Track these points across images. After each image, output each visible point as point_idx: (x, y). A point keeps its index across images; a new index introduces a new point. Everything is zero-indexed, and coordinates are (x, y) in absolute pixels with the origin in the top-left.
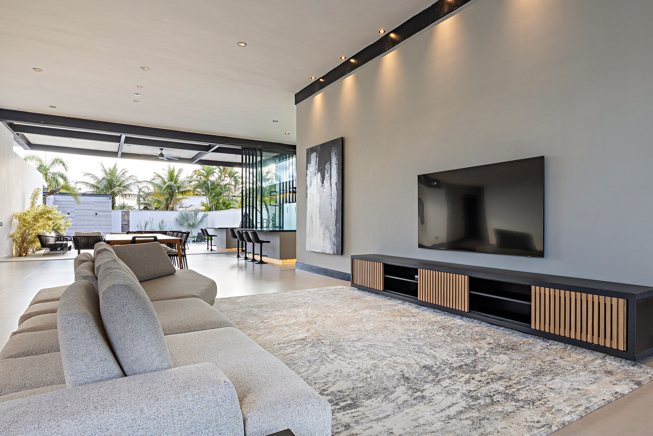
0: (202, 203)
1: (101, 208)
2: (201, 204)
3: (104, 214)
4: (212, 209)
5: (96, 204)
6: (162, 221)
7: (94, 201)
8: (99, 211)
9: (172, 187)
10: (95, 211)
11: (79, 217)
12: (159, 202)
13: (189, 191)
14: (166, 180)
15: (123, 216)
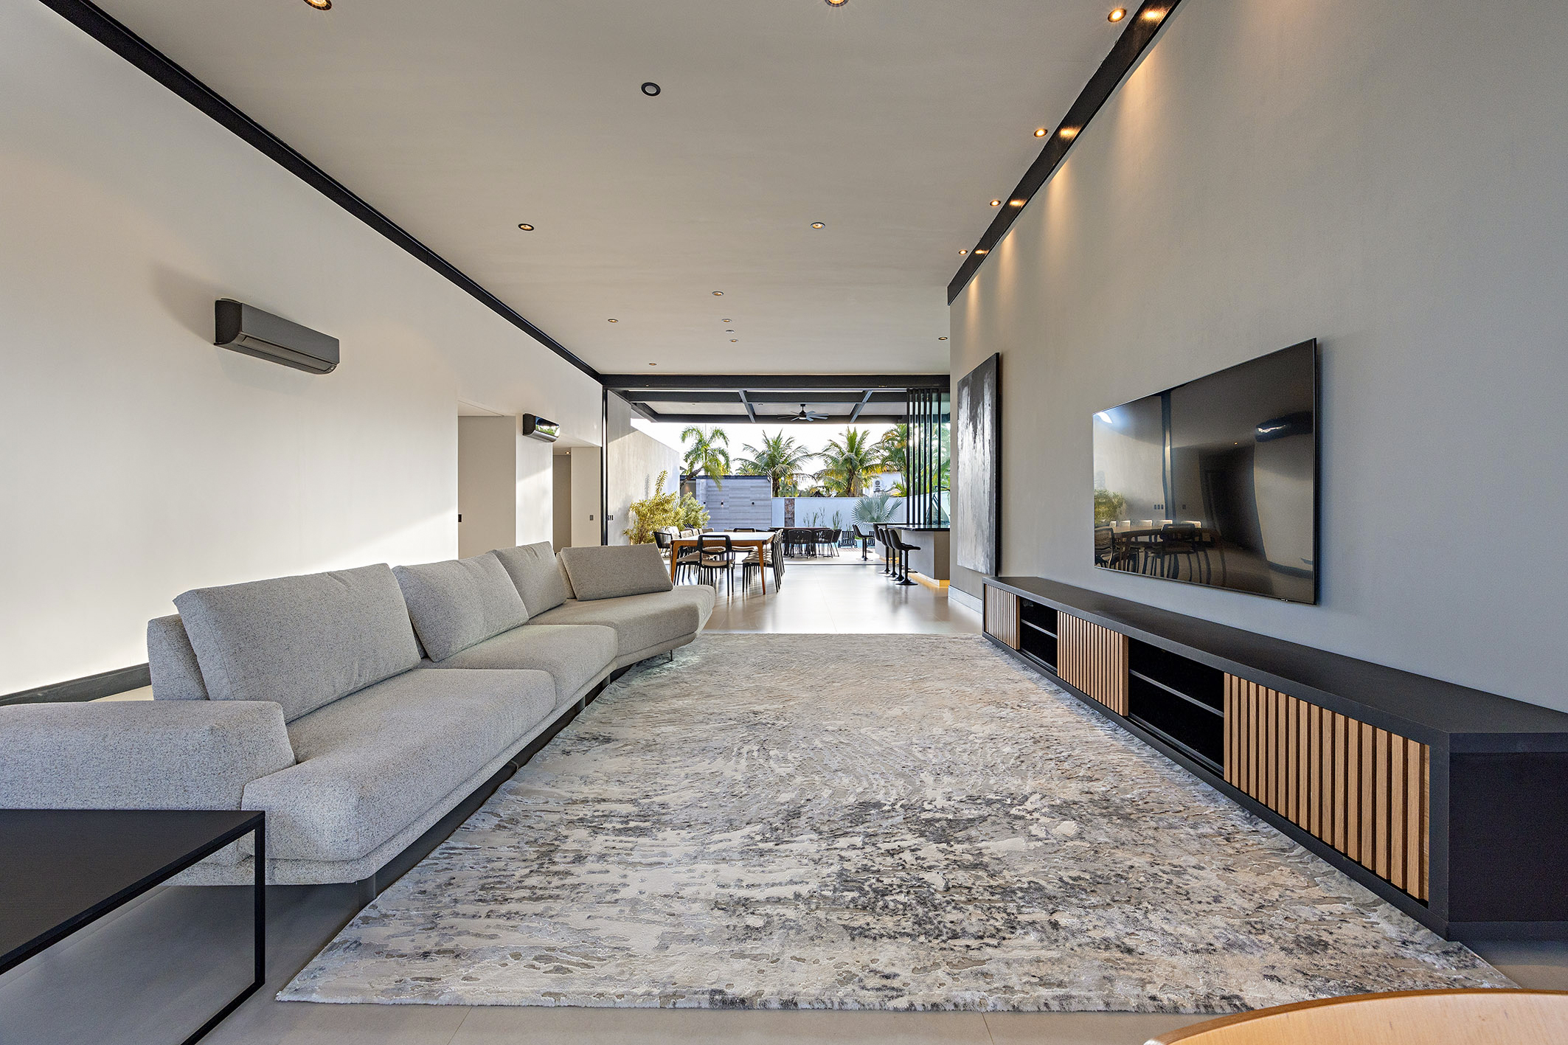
0: (894, 483)
1: (758, 495)
3: (762, 503)
5: (752, 489)
6: (837, 513)
7: (750, 485)
8: (757, 500)
9: (853, 461)
10: (751, 500)
11: (733, 508)
12: (838, 484)
13: (877, 466)
14: (845, 451)
15: (786, 505)
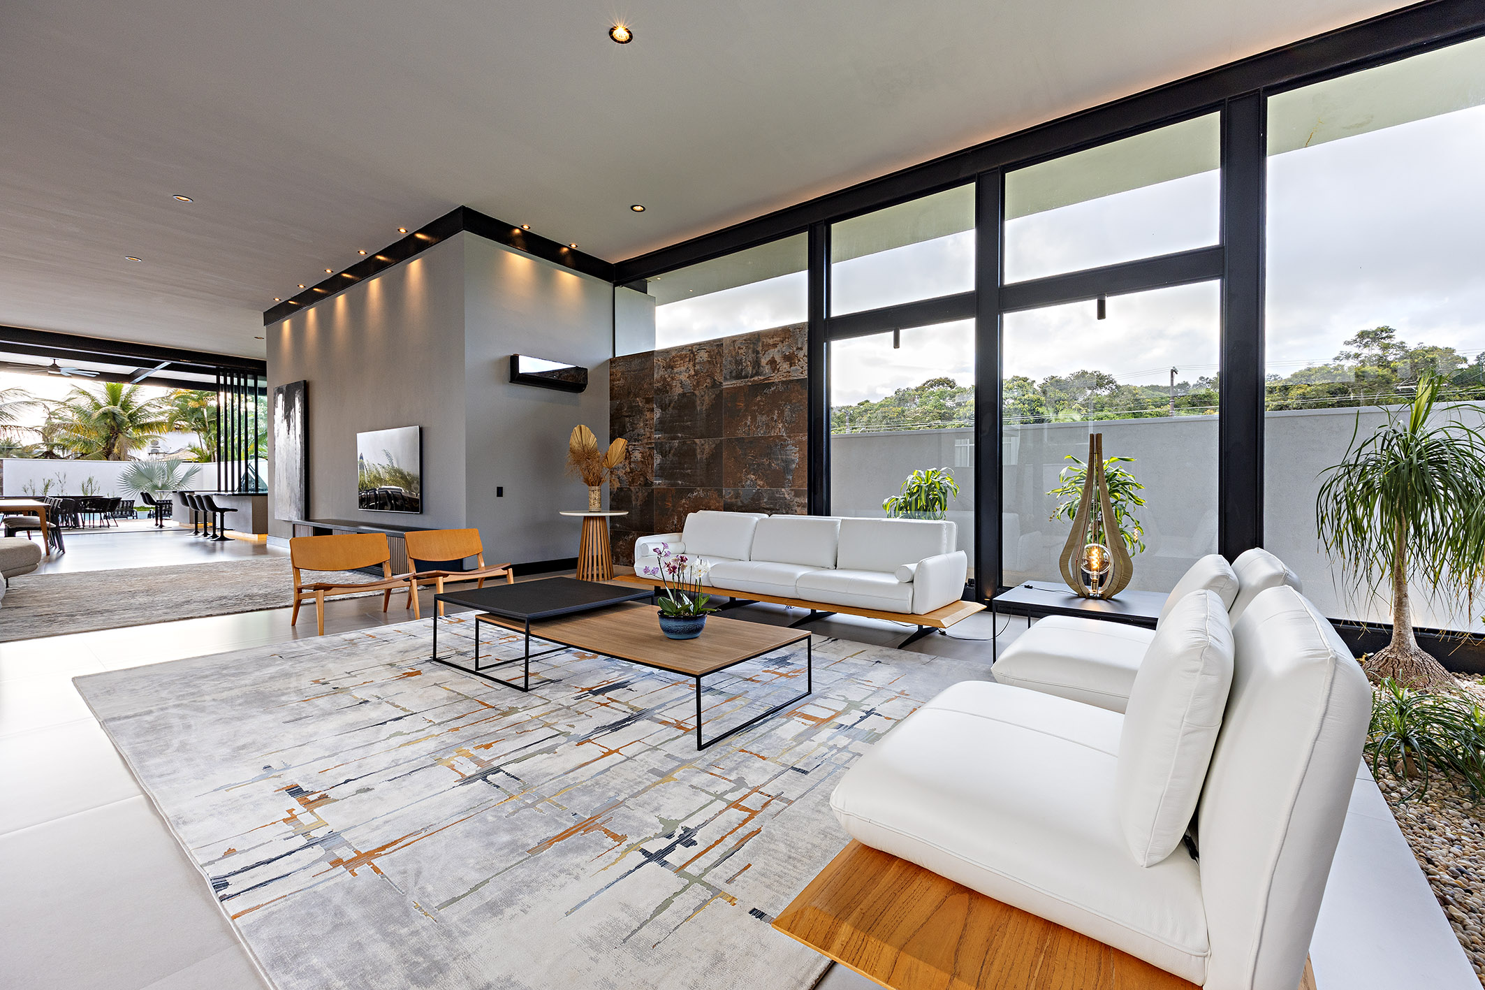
0: (187, 446)
2: (189, 449)
4: (212, 458)
6: (90, 481)
9: (116, 416)
12: (87, 443)
13: (159, 424)
14: (102, 402)
